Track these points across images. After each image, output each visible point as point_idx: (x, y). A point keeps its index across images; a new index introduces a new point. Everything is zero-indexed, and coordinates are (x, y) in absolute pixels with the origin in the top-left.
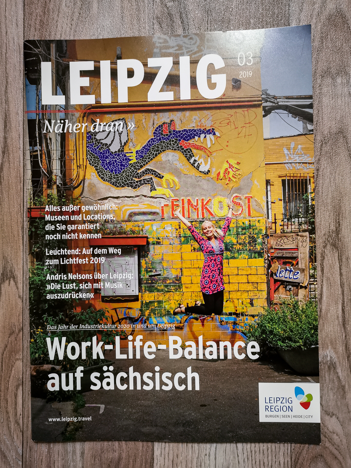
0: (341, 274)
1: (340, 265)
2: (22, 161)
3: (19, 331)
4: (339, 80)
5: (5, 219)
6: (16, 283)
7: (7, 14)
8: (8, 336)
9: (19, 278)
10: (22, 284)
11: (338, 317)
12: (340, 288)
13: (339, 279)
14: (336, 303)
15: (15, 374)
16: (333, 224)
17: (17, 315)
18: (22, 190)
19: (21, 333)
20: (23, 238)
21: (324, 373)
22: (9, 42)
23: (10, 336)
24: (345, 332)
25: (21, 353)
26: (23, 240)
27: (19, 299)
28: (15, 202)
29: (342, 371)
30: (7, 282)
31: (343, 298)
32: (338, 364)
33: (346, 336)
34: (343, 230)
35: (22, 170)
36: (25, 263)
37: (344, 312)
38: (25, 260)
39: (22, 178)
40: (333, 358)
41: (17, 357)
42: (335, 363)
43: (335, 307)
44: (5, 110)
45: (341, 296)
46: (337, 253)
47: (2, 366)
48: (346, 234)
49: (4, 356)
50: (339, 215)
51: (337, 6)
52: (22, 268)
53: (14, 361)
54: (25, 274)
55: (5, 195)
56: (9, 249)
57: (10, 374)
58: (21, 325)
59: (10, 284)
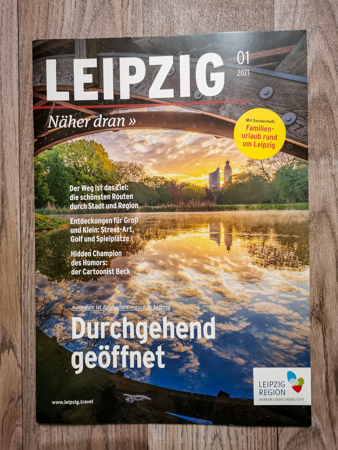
0: (325, 346)
1: (323, 337)
2: (19, 236)
3: (19, 399)
4: (322, 162)
5: (4, 291)
6: (15, 353)
7: (2, 93)
8: (8, 403)
9: (17, 348)
10: (21, 354)
11: (322, 386)
12: (323, 359)
13: (323, 350)
14: (320, 373)
15: (15, 439)
16: (317, 298)
17: (17, 383)
18: (20, 264)
19: (21, 400)
20: (21, 309)
21: (308, 438)
22: (4, 120)
23: (10, 403)
24: (329, 400)
25: (21, 419)
26: (21, 311)
27: (18, 368)
28: (13, 275)
29: (326, 437)
30: (7, 351)
31: (327, 369)
32: (322, 431)
33: (329, 404)
34: (327, 305)
35: (20, 244)
36: (23, 334)
37: (328, 381)
38: (23, 331)
39: (20, 252)
40: (318, 424)
41: (17, 423)
42: (319, 429)
43: (319, 377)
44: (2, 187)
45: (325, 367)
46: (321, 325)
47: (3, 432)
48: (329, 308)
49: (5, 422)
50: (322, 290)
51: (320, 90)
52: (20, 338)
53: (14, 427)
54: (23, 344)
55: (3, 268)
56: (8, 320)
57: (11, 439)
58: (21, 392)
59: (10, 353)
